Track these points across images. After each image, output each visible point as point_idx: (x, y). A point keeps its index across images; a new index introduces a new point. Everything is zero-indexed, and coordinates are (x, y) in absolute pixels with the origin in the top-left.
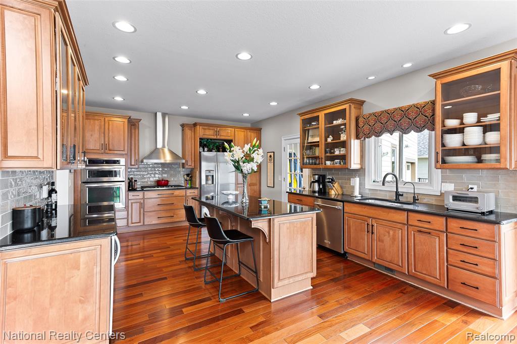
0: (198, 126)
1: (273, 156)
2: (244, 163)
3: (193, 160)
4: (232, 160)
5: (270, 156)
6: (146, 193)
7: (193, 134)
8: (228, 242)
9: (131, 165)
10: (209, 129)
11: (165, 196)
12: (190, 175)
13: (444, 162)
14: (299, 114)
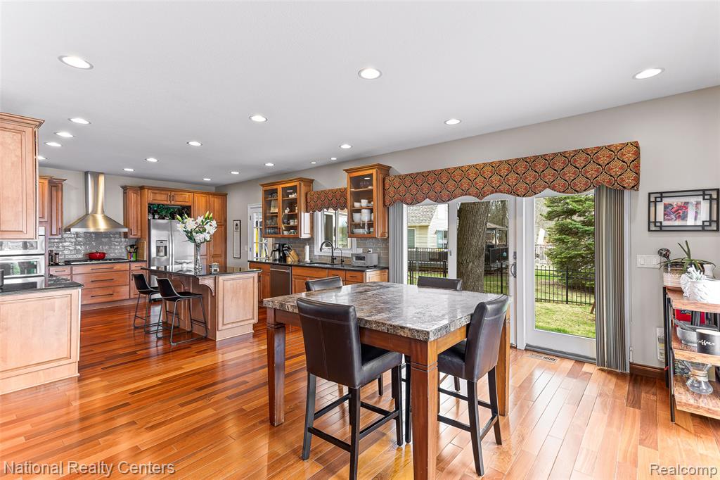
0: (146, 190)
1: (239, 224)
2: (197, 233)
3: (139, 228)
4: (185, 231)
5: (237, 225)
6: (74, 268)
7: (139, 198)
8: (179, 298)
9: (52, 235)
10: (161, 194)
11: (101, 271)
12: (135, 247)
13: (352, 233)
14: (262, 185)
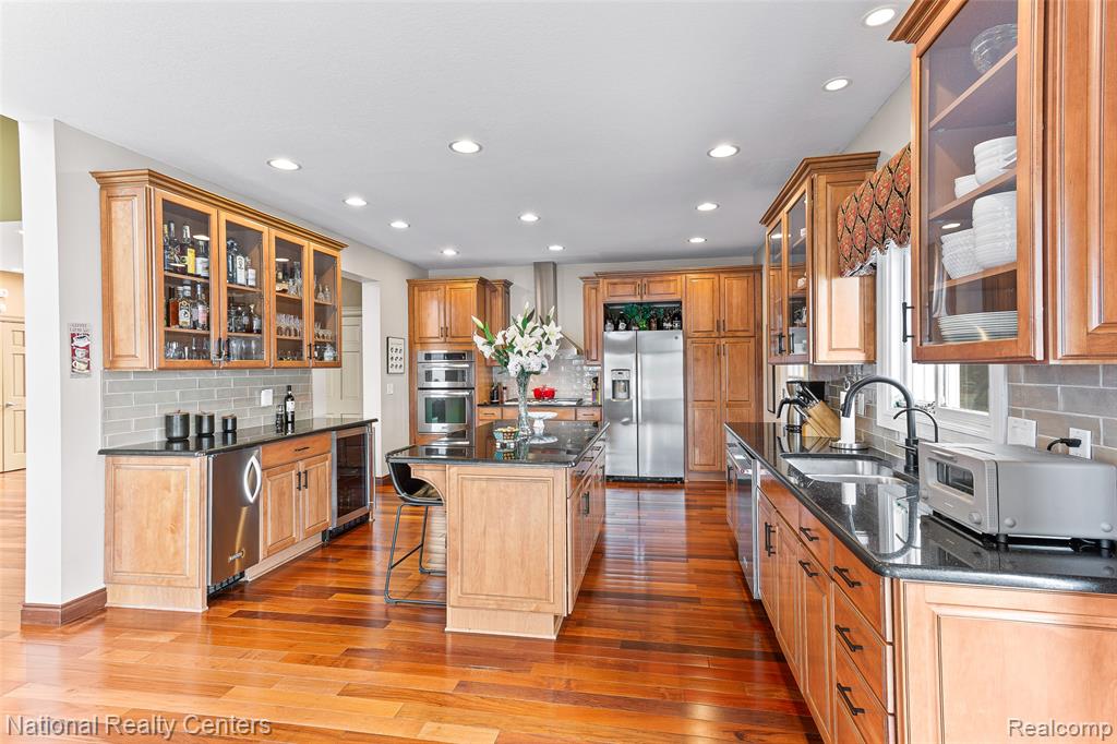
0: (601, 279)
3: (600, 348)
6: (505, 409)
10: (625, 283)
14: (764, 222)
